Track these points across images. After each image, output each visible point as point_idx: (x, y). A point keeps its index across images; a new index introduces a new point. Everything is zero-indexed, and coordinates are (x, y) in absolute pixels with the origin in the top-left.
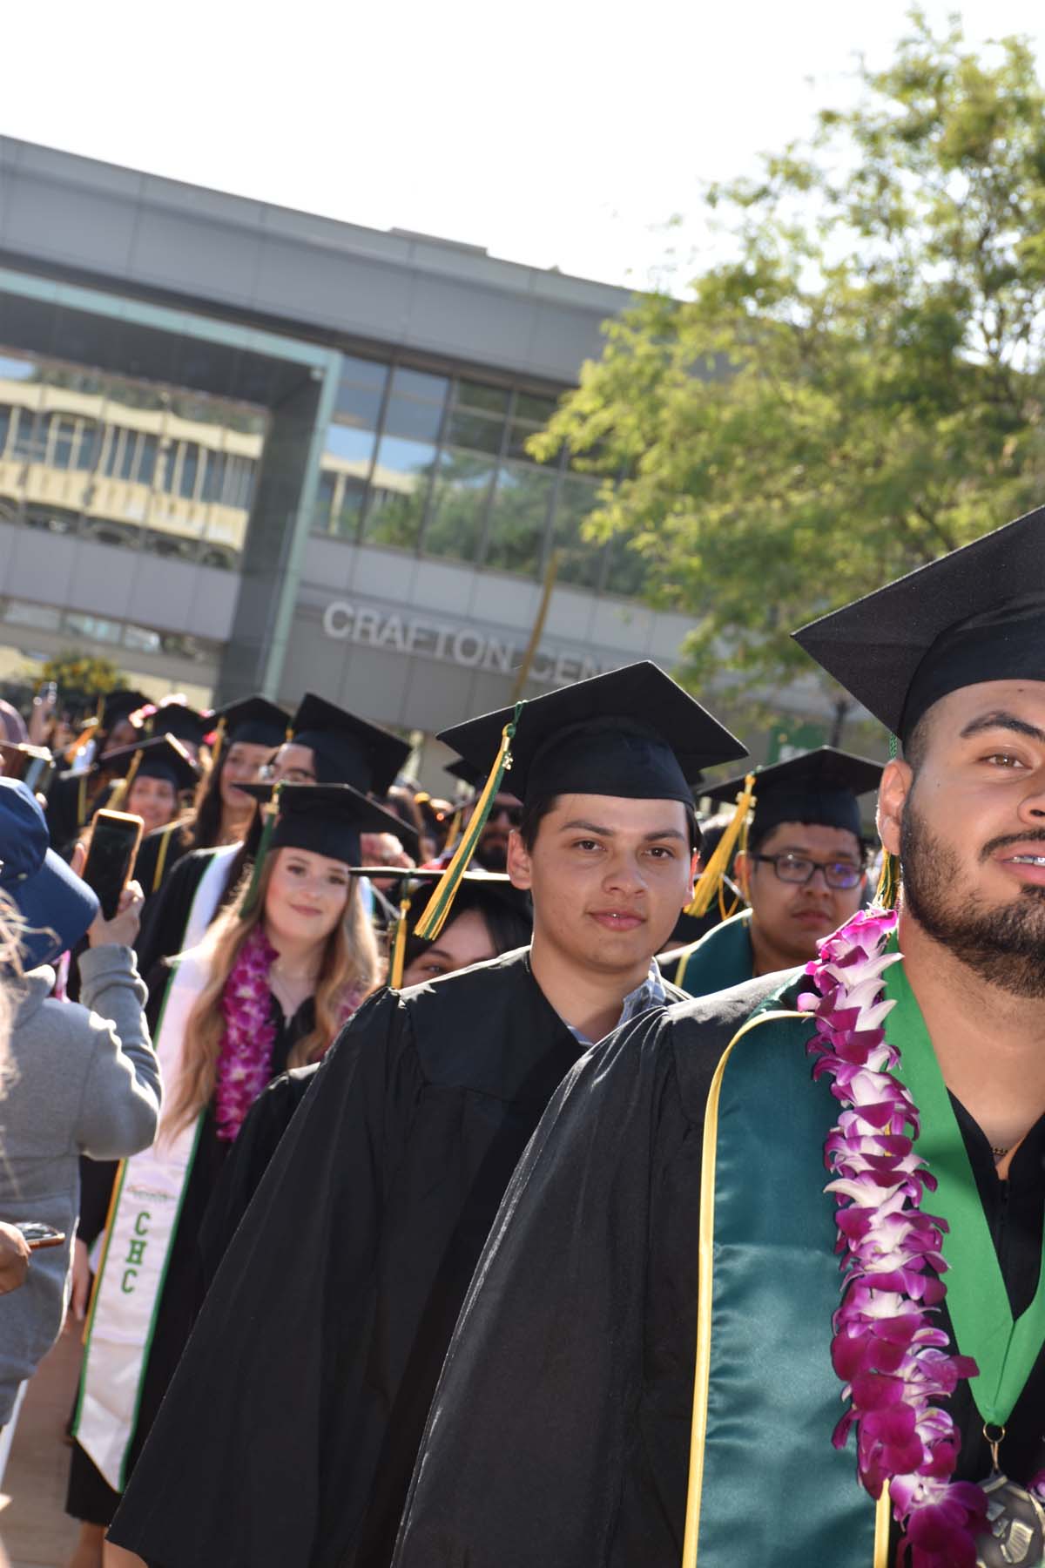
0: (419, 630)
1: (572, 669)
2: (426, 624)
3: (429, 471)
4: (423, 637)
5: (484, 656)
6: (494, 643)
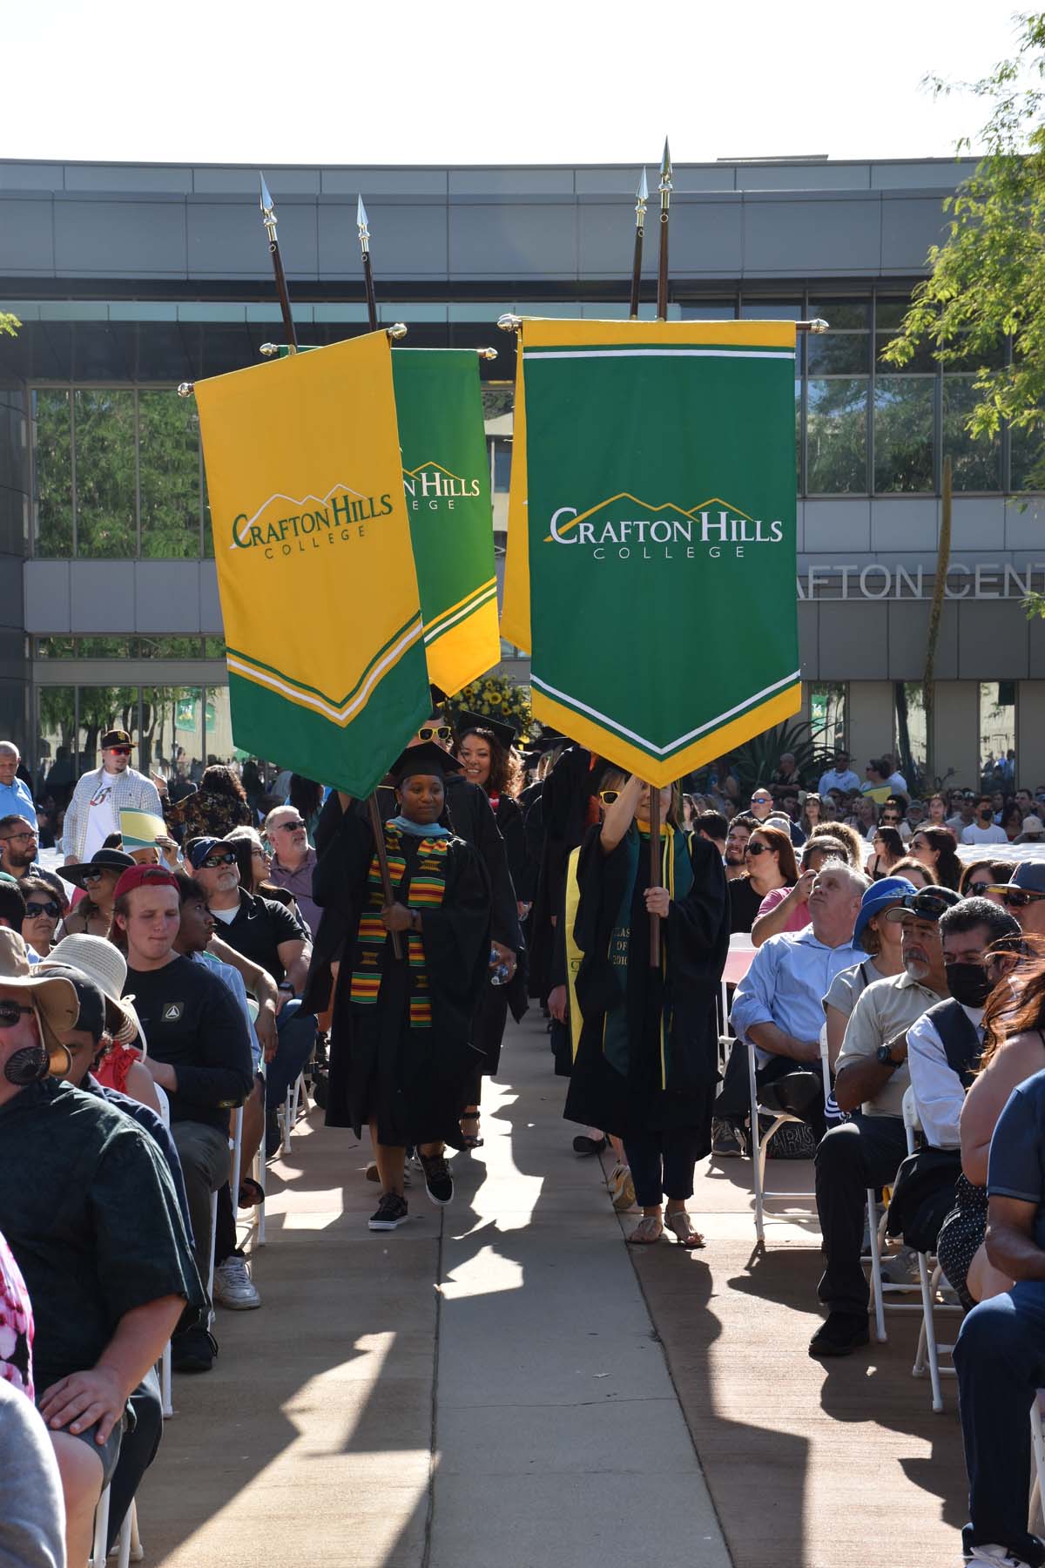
0: (817, 577)
1: (994, 580)
2: (825, 568)
4: (825, 581)
5: (893, 586)
6: (900, 570)
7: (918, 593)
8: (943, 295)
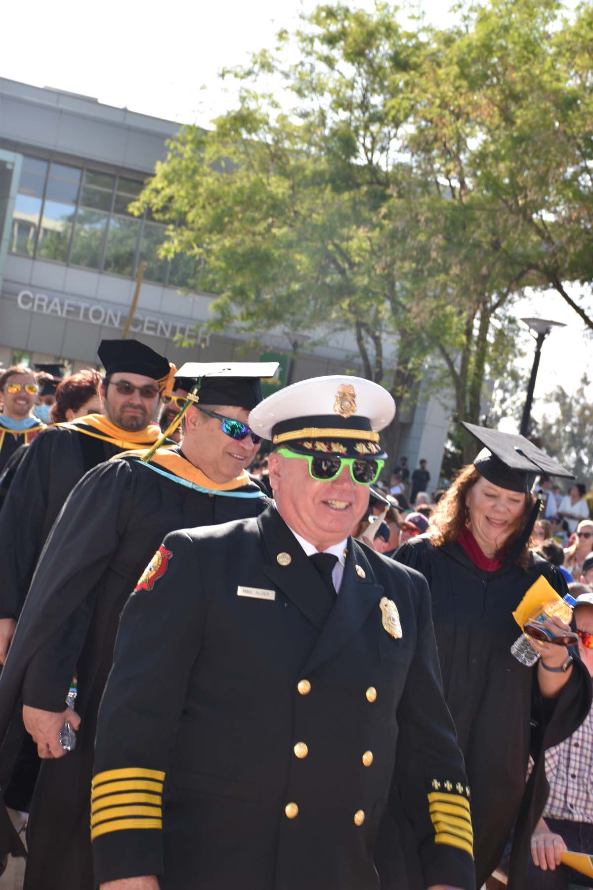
0: (69, 305)
1: (153, 326)
2: (73, 302)
3: (71, 219)
4: (72, 309)
5: (105, 319)
6: (110, 312)
7: (116, 324)
8: (159, 186)
